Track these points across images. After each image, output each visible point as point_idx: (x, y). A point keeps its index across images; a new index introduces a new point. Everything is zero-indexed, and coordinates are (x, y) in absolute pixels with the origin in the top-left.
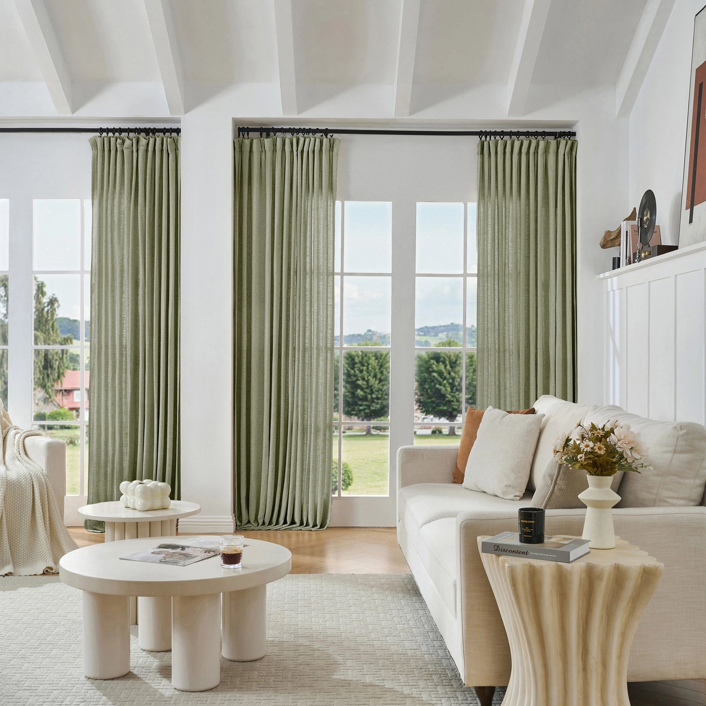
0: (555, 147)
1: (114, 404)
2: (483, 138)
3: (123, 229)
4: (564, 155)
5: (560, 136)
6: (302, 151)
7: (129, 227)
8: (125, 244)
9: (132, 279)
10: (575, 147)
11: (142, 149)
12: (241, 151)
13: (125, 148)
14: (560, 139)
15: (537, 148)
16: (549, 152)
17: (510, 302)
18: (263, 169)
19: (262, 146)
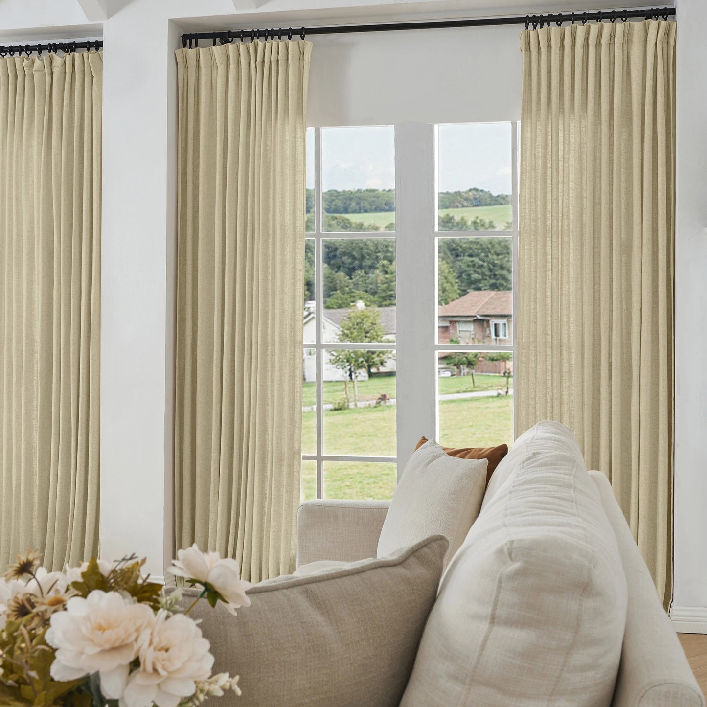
0: (642, 33)
1: (18, 417)
2: (531, 26)
3: (33, 181)
4: (656, 45)
5: (649, 17)
6: (263, 61)
7: (38, 178)
8: (36, 201)
9: (43, 248)
10: (673, 31)
11: (57, 71)
12: (186, 67)
13: (36, 71)
14: (649, 20)
15: (612, 36)
16: (632, 41)
17: (572, 272)
18: (214, 91)
19: (212, 57)
